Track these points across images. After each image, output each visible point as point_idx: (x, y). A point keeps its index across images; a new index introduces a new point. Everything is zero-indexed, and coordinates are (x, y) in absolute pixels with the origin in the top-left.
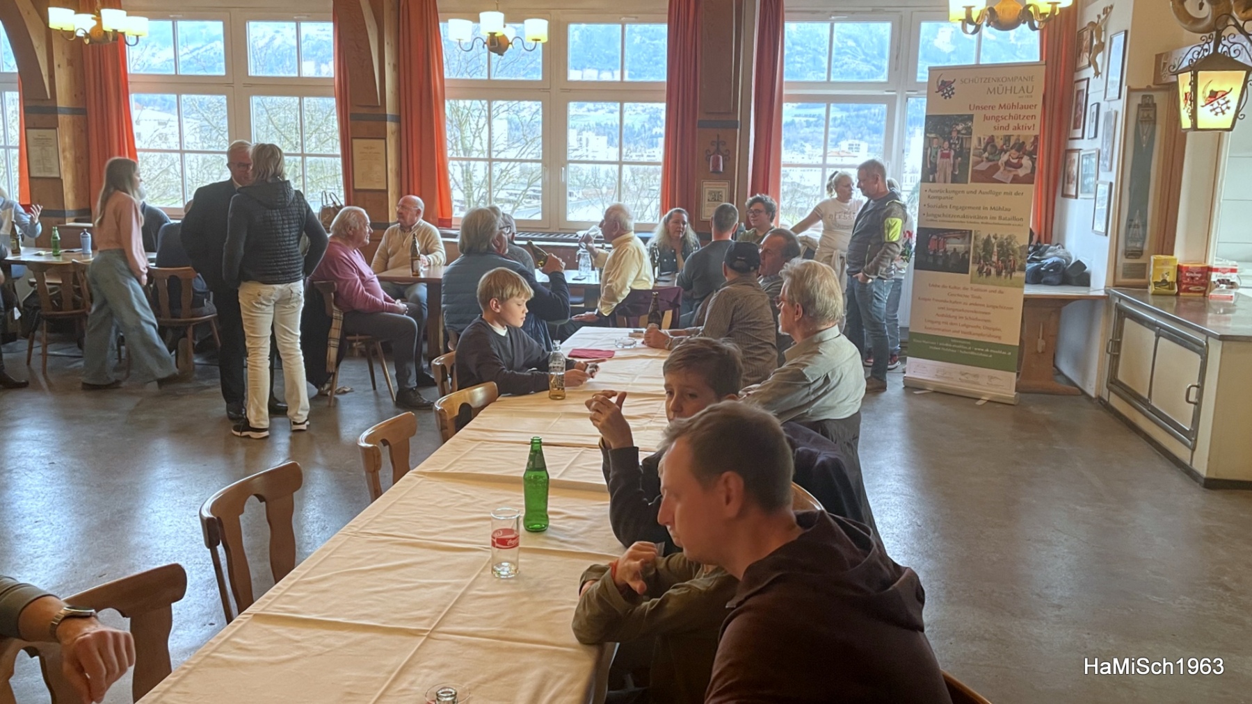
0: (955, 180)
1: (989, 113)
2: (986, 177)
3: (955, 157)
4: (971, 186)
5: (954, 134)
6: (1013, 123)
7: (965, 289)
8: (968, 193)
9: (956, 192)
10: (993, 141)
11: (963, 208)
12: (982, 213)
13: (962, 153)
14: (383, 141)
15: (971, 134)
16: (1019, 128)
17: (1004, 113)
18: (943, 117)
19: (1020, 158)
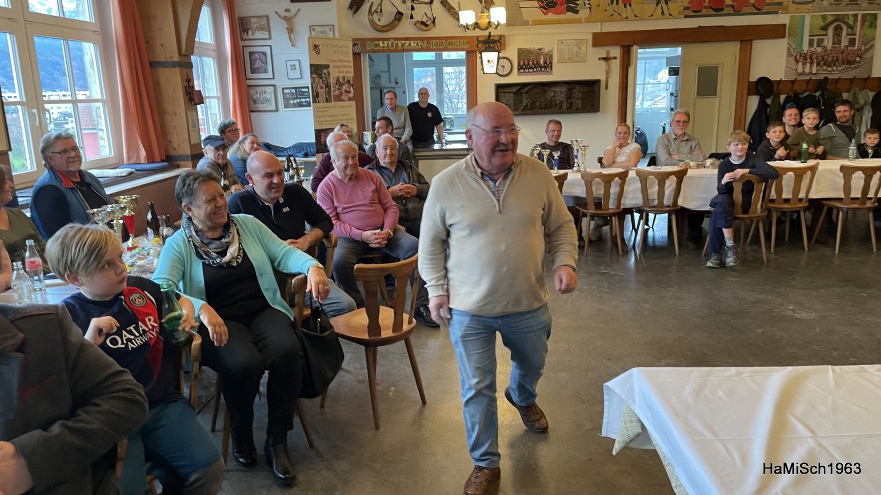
0: (327, 101)
1: (336, 64)
2: (338, 98)
3: (326, 88)
4: (334, 104)
5: (323, 75)
6: (345, 69)
8: (333, 107)
9: (328, 108)
10: (339, 79)
11: (332, 116)
12: (340, 117)
13: (328, 86)
15: (329, 75)
16: (346, 72)
17: (340, 64)
18: (318, 65)
19: (349, 88)
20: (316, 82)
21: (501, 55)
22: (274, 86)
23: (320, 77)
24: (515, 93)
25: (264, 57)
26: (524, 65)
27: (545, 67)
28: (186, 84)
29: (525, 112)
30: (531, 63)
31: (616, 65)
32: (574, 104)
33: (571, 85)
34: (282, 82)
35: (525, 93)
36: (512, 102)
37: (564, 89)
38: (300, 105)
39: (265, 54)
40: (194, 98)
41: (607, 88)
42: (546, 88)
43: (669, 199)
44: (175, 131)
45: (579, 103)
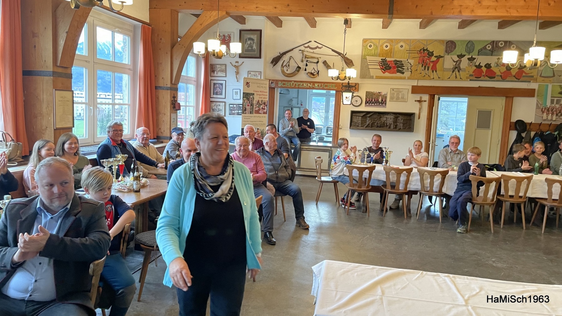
0: (250, 113)
1: (258, 93)
2: (257, 112)
3: (251, 106)
4: (254, 115)
5: (250, 99)
6: (263, 97)
8: (253, 117)
9: (251, 117)
10: (259, 101)
11: (252, 122)
12: (257, 123)
13: (252, 105)
15: (254, 99)
16: (264, 98)
17: (261, 93)
18: (247, 93)
19: (265, 107)
20: (246, 102)
21: (354, 95)
22: (225, 102)
23: (248, 99)
24: (362, 117)
25: (221, 86)
26: (369, 101)
27: (382, 104)
28: (173, 99)
29: (367, 128)
30: (373, 100)
31: (425, 105)
32: (398, 126)
33: (397, 115)
34: (229, 100)
35: (369, 117)
36: (360, 121)
37: (392, 117)
38: (238, 114)
39: (222, 84)
40: (175, 106)
41: (419, 118)
42: (382, 115)
43: (437, 188)
44: (163, 123)
45: (400, 125)
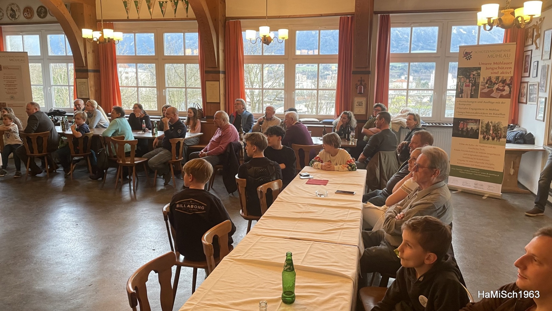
0: (472, 96)
1: (488, 66)
3: (472, 86)
6: (500, 71)
7: (476, 146)
8: (478, 102)
9: (473, 102)
10: (491, 79)
11: (476, 109)
12: (485, 111)
13: (476, 85)
14: (219, 82)
15: (480, 76)
16: (503, 73)
18: (467, 68)
19: (504, 86)
23: (468, 77)
